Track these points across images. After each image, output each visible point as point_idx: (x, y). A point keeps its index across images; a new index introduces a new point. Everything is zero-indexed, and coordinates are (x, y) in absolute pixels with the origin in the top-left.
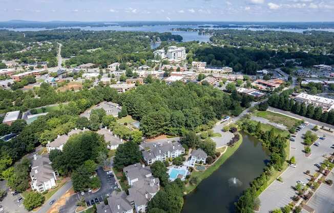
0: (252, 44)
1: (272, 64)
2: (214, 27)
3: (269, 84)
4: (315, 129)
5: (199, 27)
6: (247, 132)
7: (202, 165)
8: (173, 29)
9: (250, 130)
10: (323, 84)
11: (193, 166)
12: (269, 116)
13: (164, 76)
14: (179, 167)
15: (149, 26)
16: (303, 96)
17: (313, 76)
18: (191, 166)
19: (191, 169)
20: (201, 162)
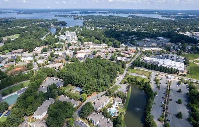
0: (108, 26)
1: (125, 40)
2: (80, 13)
3: (129, 53)
4: (157, 75)
5: (71, 13)
6: (131, 82)
7: (121, 104)
8: (56, 16)
9: (132, 81)
10: (151, 50)
11: (117, 106)
12: (137, 72)
13: (73, 54)
14: (111, 108)
15: (38, 13)
16: (146, 58)
17: (145, 45)
18: (116, 106)
19: (117, 108)
20: (120, 104)
